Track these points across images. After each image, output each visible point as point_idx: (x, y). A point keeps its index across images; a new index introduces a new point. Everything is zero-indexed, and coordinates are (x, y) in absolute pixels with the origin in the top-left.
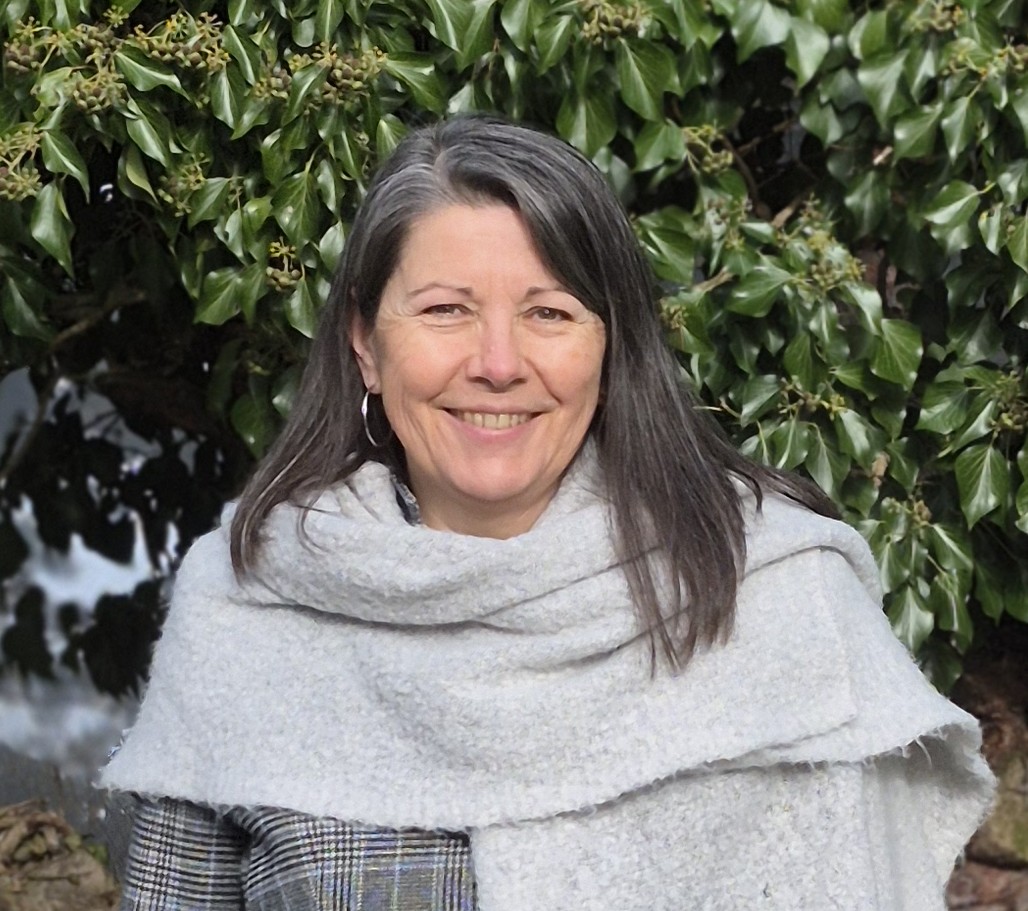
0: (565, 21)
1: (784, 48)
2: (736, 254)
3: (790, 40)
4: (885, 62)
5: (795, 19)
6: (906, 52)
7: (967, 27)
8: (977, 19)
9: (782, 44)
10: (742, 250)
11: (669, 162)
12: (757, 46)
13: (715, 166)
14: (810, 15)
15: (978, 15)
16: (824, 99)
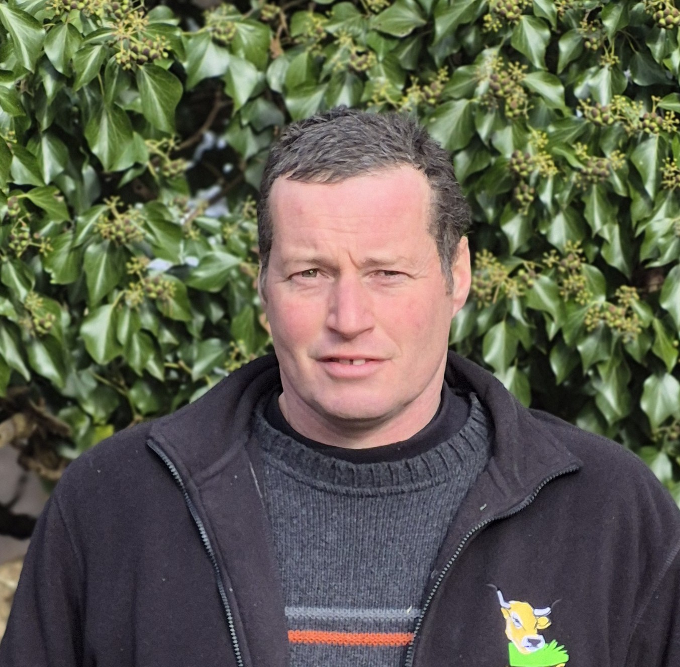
0: (97, 50)
1: (224, 79)
2: (193, 241)
3: (228, 73)
4: (308, 93)
5: (232, 56)
6: (326, 85)
7: (376, 68)
8: (383, 62)
9: (222, 76)
10: (198, 239)
11: (137, 166)
12: (202, 77)
13: (173, 171)
14: (242, 54)
15: (385, 58)
16: (245, 122)
